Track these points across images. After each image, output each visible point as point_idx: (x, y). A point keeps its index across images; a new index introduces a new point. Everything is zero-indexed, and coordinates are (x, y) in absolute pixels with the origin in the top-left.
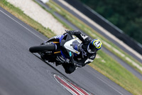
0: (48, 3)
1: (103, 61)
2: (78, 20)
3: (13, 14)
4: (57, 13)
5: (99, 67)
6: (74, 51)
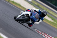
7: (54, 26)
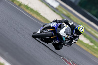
0: (58, 8)
1: (96, 47)
2: (78, 19)
3: (33, 15)
4: (64, 14)
5: (93, 51)
6: (66, 36)
7: (93, 53)
